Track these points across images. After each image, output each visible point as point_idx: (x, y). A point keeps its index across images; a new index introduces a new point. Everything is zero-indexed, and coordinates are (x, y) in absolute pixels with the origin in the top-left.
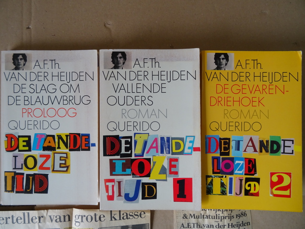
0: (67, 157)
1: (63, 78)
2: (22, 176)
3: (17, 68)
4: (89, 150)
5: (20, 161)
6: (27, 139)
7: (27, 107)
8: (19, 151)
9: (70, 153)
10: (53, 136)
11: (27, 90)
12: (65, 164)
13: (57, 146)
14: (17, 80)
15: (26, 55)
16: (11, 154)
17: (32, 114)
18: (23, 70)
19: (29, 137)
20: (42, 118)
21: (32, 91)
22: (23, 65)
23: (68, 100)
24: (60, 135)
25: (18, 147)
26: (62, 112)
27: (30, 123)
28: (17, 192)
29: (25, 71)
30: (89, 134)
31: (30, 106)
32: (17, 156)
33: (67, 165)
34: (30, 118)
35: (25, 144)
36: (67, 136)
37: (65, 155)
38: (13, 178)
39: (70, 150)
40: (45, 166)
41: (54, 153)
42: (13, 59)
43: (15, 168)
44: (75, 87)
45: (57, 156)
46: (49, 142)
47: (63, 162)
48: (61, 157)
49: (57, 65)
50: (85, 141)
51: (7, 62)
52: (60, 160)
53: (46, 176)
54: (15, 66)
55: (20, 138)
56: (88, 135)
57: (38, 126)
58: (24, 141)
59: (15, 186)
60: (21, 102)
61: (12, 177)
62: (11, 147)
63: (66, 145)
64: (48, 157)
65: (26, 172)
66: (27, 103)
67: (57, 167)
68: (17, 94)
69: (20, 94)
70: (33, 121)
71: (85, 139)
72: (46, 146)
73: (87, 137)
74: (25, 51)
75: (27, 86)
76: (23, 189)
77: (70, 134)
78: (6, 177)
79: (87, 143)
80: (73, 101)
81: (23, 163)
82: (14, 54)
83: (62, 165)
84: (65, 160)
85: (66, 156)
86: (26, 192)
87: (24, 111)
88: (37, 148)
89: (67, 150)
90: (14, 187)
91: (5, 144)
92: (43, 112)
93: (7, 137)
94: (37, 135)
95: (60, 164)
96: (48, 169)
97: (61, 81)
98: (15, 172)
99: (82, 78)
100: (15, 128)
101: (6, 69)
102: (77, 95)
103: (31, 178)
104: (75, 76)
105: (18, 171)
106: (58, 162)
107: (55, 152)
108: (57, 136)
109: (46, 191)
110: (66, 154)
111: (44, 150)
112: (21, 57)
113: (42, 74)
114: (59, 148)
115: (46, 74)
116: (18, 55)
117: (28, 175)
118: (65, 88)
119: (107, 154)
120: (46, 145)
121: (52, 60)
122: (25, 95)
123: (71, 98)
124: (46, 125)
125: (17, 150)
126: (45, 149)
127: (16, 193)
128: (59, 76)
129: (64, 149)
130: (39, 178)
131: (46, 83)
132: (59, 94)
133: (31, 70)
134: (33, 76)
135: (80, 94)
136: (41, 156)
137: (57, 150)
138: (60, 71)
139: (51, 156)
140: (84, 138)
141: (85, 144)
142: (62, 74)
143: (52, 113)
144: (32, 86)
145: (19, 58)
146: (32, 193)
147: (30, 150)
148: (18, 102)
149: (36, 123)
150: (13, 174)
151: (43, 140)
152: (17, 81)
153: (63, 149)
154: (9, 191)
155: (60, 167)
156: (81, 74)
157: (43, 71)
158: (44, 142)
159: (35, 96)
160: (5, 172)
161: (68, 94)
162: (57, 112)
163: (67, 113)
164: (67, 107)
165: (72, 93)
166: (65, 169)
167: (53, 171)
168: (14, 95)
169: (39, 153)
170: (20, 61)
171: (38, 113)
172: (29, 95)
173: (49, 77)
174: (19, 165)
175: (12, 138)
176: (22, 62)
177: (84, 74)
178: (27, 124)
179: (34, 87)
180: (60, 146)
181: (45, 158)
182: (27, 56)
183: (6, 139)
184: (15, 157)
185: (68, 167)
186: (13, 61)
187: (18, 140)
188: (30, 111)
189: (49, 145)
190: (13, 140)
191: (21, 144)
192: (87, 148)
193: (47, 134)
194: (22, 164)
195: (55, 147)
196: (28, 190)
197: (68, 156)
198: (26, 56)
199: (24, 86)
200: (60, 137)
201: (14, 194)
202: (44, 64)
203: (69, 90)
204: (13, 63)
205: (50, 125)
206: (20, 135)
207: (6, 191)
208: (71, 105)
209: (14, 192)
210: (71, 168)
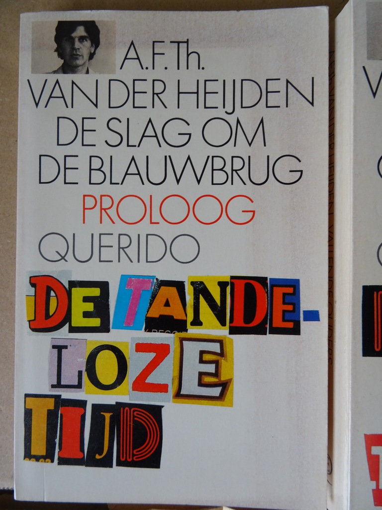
0: (222, 354)
1: (212, 100)
2: (79, 410)
3: (68, 67)
4: (296, 331)
5: (75, 362)
6: (96, 292)
7: (97, 191)
8: (72, 330)
9: (232, 341)
10: (179, 286)
11: (100, 136)
12: (216, 374)
13: (190, 318)
14: (69, 104)
15: (97, 24)
16: (46, 339)
17: (112, 212)
18: (87, 72)
19: (104, 286)
20: (145, 227)
21: (115, 139)
22: (86, 57)
23: (228, 169)
24: (202, 283)
25: (68, 318)
26: (208, 210)
27: (105, 240)
28: (63, 461)
29: (93, 77)
30: (298, 281)
31: (106, 188)
32: (66, 347)
33: (224, 378)
34: (107, 226)
35: (90, 307)
36: (222, 285)
37: (218, 345)
38: (52, 416)
39: (233, 331)
40: (151, 379)
41: (182, 340)
42: (57, 39)
43: (58, 385)
44: (250, 128)
45: (192, 350)
46: (167, 304)
47: (211, 368)
48: (202, 353)
49: (193, 58)
50: (284, 303)
51: (37, 46)
52: (201, 361)
53: (156, 411)
54: (62, 61)
55: (74, 290)
56: (294, 285)
57: (132, 251)
58: (86, 299)
59: (57, 441)
60: (81, 175)
61: (49, 411)
62: (47, 316)
63: (220, 314)
64: (162, 351)
65: (92, 396)
66: (97, 177)
67: (190, 386)
68: (68, 150)
69: (76, 148)
70: (116, 236)
71: (284, 295)
72: (157, 316)
73: (291, 290)
74: (94, 12)
75: (99, 124)
76: (82, 450)
77: (232, 278)
78: (28, 414)
79: (290, 308)
80: (244, 173)
81: (84, 369)
82: (60, 23)
83: (208, 379)
84: (217, 363)
85: (219, 351)
86: (91, 462)
87: (90, 202)
88: (129, 323)
89: (223, 332)
90: (55, 444)
91: (28, 306)
92: (148, 209)
93: (33, 285)
94: (127, 281)
95: (201, 374)
96: (163, 388)
97: (205, 107)
98: (57, 398)
99: (273, 99)
100: (60, 258)
101: (35, 70)
102: (258, 154)
103: (107, 416)
104: (251, 94)
105: (66, 394)
106: (193, 368)
107: (183, 335)
108: (192, 283)
109: (153, 461)
110: (221, 342)
111: (149, 329)
112: (81, 31)
113: (146, 86)
114: (197, 322)
115: (159, 87)
116: (73, 25)
117: (97, 408)
118: (218, 132)
119: (377, 350)
120: (155, 313)
121: (179, 43)
122: (91, 151)
123: (238, 164)
124: (156, 249)
125: (66, 327)
126: (152, 325)
127: (59, 464)
128: (201, 93)
129: (214, 328)
130: (134, 417)
131: (159, 116)
132: (199, 152)
133: (113, 72)
134: (119, 94)
135: (266, 151)
136: (141, 347)
137: (193, 331)
138: (202, 76)
139: (172, 350)
140: (278, 292)
141: (284, 312)
142: (210, 87)
143: (174, 210)
144: (113, 124)
145: (74, 35)
146: (111, 466)
147: (104, 328)
148: (71, 176)
149: (125, 241)
150: (50, 404)
151: (146, 297)
152: (67, 107)
153: (211, 327)
154: (37, 458)
155: (201, 384)
156: (272, 86)
157: (150, 75)
158: (151, 304)
159: (122, 156)
160: (27, 396)
161: (227, 152)
162: (191, 209)
163: (224, 210)
164: (225, 192)
165: (242, 148)
166: (216, 391)
167: (178, 395)
168: (60, 153)
169: (133, 339)
170: (77, 44)
171: (132, 210)
172: (105, 152)
173: (170, 96)
174: (70, 377)
175: (49, 289)
176: (84, 48)
177: (281, 86)
178: (98, 244)
179: (121, 128)
180: (202, 318)
181: (152, 355)
182: (100, 28)
183: (32, 291)
184: (59, 349)
185: (225, 386)
186: (55, 46)
187: (69, 294)
188: (107, 203)
189: (167, 311)
190: (52, 294)
191: (79, 307)
192: (290, 325)
193: (160, 278)
194: (80, 373)
195: (186, 321)
196: (98, 457)
197: (227, 349)
198: (97, 27)
199: (88, 124)
200: (200, 289)
201: (52, 468)
202: (154, 54)
203: (233, 137)
204: (55, 51)
205: (168, 248)
206: (74, 278)
207: (28, 455)
208: (238, 187)
209: (52, 461)
210: (237, 389)
